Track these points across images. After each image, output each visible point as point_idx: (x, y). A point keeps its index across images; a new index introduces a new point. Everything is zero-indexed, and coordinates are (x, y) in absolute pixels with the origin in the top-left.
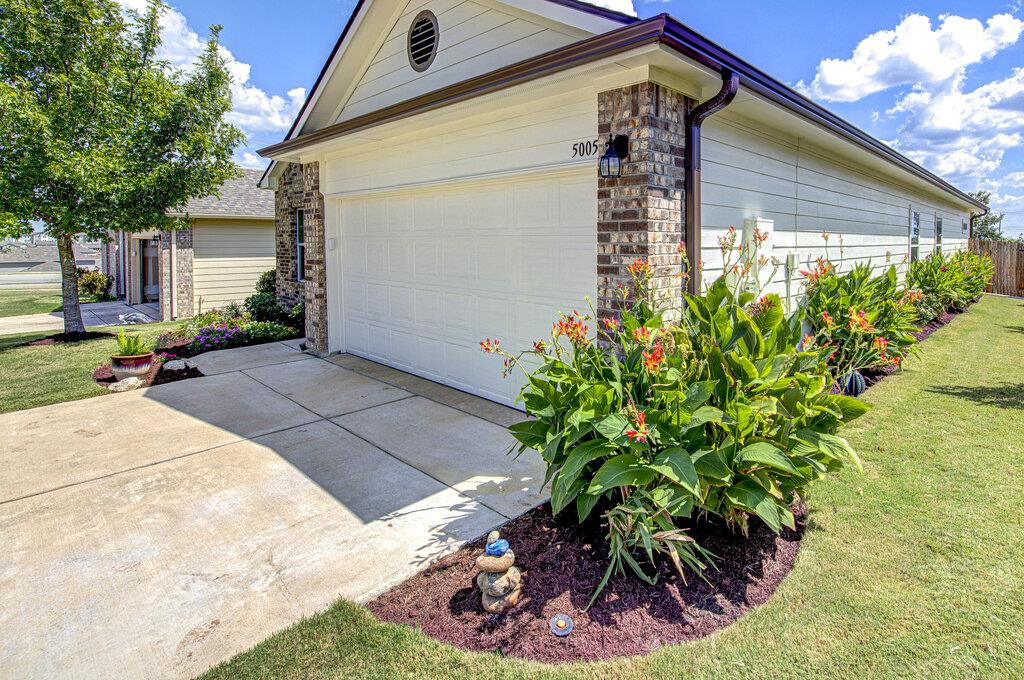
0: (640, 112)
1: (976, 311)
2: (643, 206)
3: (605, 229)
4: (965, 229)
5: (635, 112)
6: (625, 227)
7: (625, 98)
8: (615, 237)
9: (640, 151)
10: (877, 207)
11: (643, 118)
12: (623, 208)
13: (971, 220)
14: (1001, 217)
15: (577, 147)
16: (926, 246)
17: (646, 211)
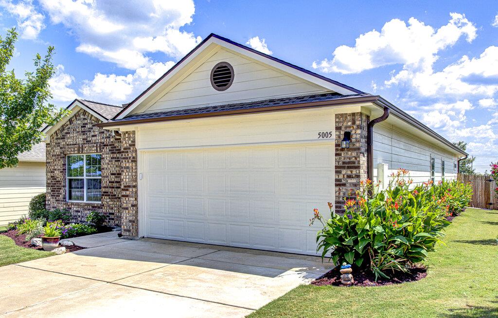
0: (356, 123)
1: (465, 215)
2: (358, 159)
3: (338, 169)
4: (456, 167)
5: (354, 123)
6: (349, 168)
7: (349, 117)
8: (344, 172)
9: (356, 139)
10: (418, 156)
11: (358, 126)
12: (348, 160)
13: (458, 161)
14: (474, 160)
15: (321, 134)
16: (438, 177)
17: (359, 161)
